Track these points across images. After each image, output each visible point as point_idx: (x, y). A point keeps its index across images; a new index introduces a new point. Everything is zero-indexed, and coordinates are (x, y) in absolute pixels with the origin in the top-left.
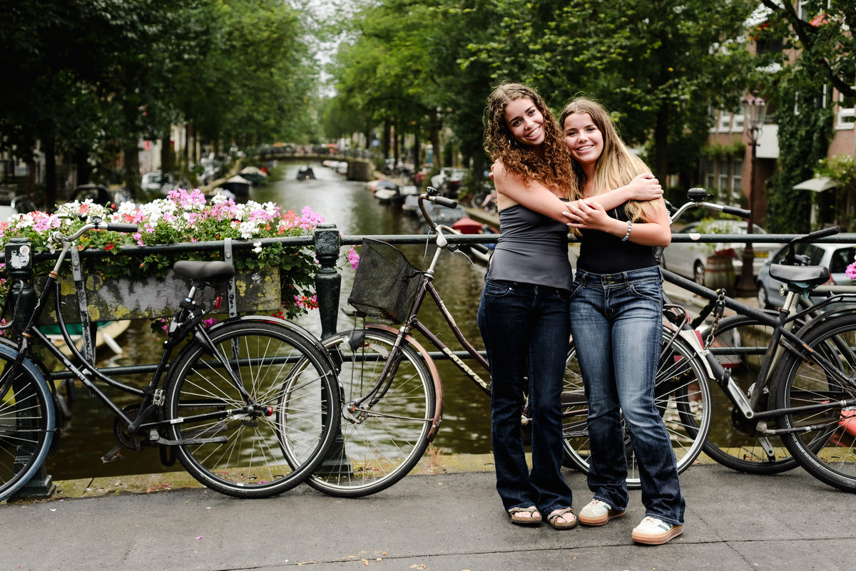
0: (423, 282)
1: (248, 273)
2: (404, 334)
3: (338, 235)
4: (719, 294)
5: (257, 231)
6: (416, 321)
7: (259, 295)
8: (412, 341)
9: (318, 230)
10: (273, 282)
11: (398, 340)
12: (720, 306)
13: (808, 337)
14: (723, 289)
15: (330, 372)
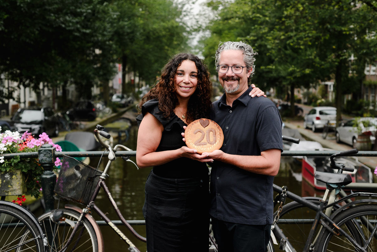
0: (99, 181)
1: (2, 173)
2: (85, 214)
3: (51, 152)
4: (283, 189)
5: (5, 149)
6: (93, 205)
7: (9, 186)
8: (90, 218)
9: (41, 149)
10: (17, 179)
11: (81, 217)
12: (283, 197)
13: (337, 219)
14: (286, 187)
15: (39, 236)
